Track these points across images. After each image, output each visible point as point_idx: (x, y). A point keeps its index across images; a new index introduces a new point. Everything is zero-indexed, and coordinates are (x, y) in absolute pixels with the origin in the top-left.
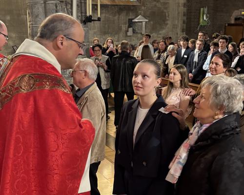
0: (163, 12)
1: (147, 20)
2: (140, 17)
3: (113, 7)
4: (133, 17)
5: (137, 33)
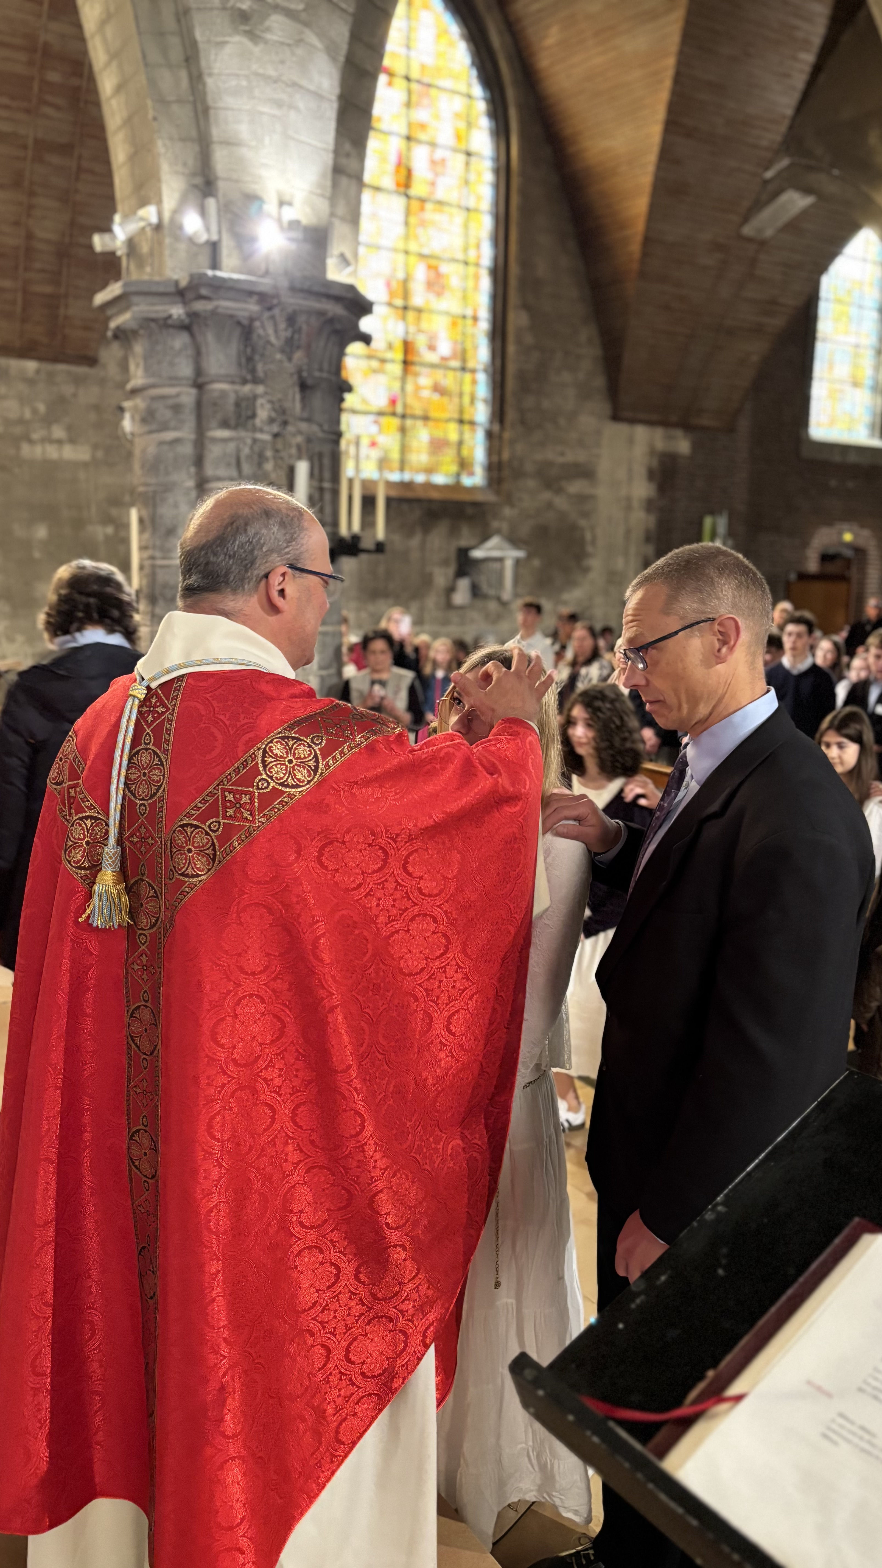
0: (573, 528)
1: (520, 554)
2: (495, 541)
3: (405, 507)
4: (472, 542)
5: (485, 597)
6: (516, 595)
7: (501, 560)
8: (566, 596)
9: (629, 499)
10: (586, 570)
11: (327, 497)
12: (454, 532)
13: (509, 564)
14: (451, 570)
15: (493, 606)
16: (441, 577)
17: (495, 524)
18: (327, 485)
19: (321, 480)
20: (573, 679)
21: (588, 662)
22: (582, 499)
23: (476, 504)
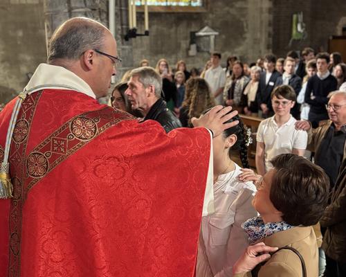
0: (238, 21)
1: (217, 33)
2: (206, 28)
3: (168, 16)
4: (197, 30)
5: (203, 51)
6: (215, 50)
7: (208, 36)
8: (236, 50)
9: (261, 8)
10: (245, 38)
11: (124, 13)
12: (189, 25)
13: (212, 38)
14: (188, 41)
15: (206, 55)
16: (184, 44)
17: (206, 21)
18: (123, 8)
19: (121, 6)
20: (233, 85)
21: (240, 78)
22: (242, 9)
23: (197, 13)
